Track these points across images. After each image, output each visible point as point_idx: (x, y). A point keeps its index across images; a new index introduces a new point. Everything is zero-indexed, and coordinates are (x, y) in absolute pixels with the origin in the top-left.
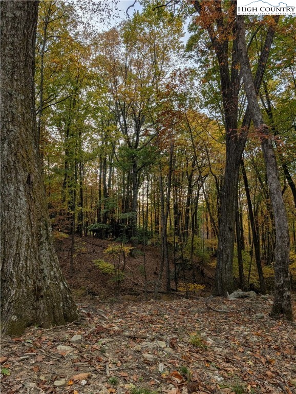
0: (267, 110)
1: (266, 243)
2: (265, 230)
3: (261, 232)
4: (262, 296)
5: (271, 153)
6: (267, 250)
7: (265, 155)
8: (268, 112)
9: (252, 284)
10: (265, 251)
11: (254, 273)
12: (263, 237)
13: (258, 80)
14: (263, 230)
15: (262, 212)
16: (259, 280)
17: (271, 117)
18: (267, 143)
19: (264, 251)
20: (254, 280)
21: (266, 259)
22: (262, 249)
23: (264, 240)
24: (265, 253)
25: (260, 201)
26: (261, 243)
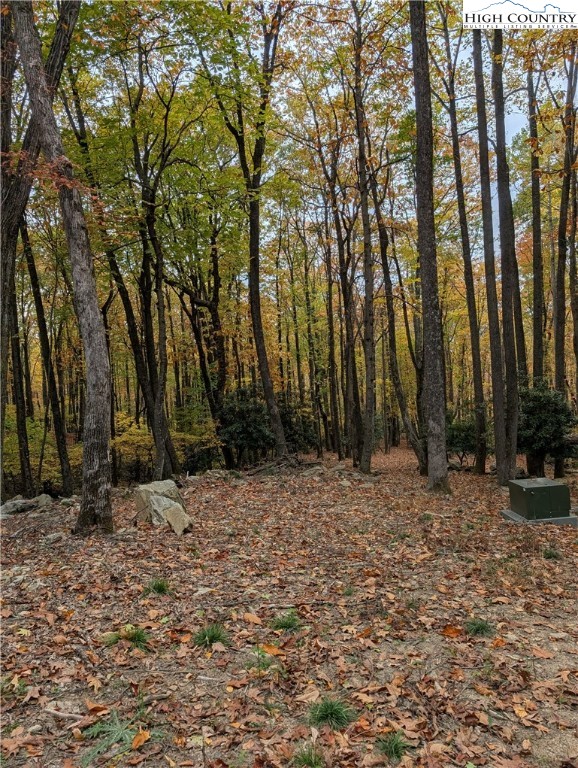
0: (76, 134)
1: (78, 401)
2: (74, 376)
3: (66, 380)
4: (65, 500)
5: (78, 220)
6: (78, 414)
7: (67, 224)
8: (79, 138)
9: (49, 481)
10: (75, 416)
11: (52, 459)
12: (71, 388)
13: (55, 61)
14: (70, 376)
15: (69, 340)
16: (62, 472)
17: (85, 151)
18: (71, 198)
19: (73, 415)
20: (52, 472)
21: (76, 431)
22: (70, 413)
23: (72, 396)
24: (75, 421)
25: (64, 319)
26: (67, 402)
